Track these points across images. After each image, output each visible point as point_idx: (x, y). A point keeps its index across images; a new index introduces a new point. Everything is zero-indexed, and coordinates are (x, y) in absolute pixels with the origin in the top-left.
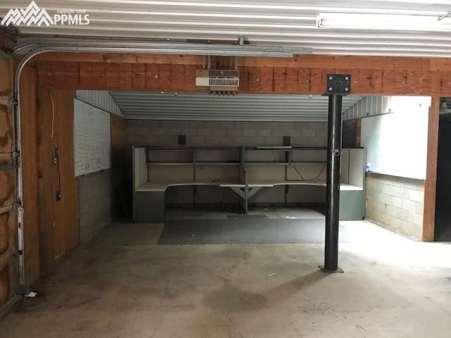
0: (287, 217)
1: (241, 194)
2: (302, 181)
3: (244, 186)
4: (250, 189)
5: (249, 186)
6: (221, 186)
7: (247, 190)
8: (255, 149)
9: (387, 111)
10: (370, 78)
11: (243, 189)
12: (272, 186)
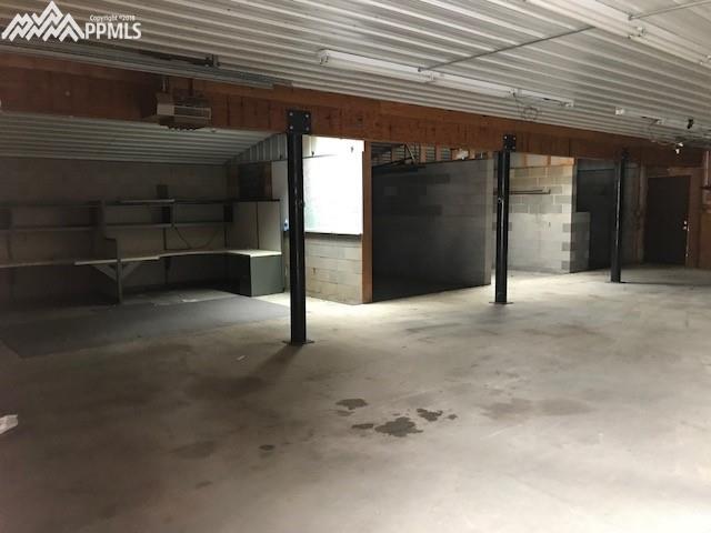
0: (185, 301)
1: (110, 273)
2: (189, 249)
3: (115, 261)
4: (125, 265)
5: (122, 260)
6: (77, 263)
7: (120, 267)
8: (118, 203)
9: (311, 154)
10: (329, 118)
11: (112, 266)
12: (157, 258)
